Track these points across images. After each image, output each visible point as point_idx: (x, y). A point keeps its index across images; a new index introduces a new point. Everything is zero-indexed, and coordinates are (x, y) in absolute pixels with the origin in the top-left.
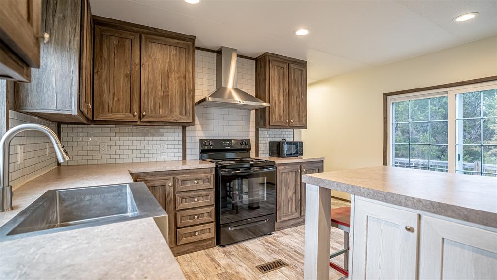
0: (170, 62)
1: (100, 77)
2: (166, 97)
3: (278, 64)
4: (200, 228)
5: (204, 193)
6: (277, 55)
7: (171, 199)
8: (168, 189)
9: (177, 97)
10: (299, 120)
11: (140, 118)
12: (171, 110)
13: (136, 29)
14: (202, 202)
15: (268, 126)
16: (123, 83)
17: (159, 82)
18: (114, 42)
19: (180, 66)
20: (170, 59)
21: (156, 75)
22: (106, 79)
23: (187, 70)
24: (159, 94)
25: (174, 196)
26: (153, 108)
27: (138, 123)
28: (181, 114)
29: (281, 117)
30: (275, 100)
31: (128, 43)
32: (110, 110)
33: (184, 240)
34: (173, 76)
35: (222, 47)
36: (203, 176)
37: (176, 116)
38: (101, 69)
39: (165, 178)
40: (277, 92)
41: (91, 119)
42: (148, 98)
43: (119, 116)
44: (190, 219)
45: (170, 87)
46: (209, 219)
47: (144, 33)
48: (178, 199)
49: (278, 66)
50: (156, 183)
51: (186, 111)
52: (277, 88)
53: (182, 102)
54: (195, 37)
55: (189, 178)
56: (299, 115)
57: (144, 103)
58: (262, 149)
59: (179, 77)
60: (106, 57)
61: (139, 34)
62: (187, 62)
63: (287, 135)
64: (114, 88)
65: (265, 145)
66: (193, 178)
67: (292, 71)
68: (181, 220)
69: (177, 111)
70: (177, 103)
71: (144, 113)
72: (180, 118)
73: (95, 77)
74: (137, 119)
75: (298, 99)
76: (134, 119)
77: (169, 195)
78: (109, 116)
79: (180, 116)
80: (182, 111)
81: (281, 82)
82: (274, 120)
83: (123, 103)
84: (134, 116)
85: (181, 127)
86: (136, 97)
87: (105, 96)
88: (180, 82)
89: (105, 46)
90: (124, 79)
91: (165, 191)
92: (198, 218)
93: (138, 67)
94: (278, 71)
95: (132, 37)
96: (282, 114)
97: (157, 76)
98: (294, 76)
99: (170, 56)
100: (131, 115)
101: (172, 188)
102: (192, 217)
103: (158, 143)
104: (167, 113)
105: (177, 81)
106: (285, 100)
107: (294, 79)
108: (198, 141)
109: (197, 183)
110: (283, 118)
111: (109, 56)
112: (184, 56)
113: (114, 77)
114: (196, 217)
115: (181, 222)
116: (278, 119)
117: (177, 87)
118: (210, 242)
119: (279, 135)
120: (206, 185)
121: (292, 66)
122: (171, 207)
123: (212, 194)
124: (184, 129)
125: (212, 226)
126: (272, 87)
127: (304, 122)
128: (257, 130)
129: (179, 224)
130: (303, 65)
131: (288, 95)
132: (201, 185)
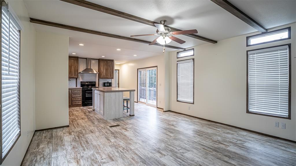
0: (72, 63)
3: (103, 61)
4: (78, 102)
6: (103, 59)
9: (74, 71)
10: (111, 76)
12: (72, 75)
14: (78, 96)
19: (74, 64)
23: (76, 65)
28: (75, 75)
29: (104, 76)
30: (102, 72)
34: (72, 67)
36: (79, 90)
45: (72, 69)
48: (72, 95)
52: (103, 68)
53: (75, 73)
54: (78, 56)
56: (111, 75)
58: (100, 84)
59: (74, 67)
62: (76, 63)
63: (109, 81)
66: (76, 90)
67: (108, 63)
77: (70, 94)
81: (104, 66)
94: (103, 63)
96: (104, 75)
101: (71, 92)
102: (76, 99)
106: (106, 71)
107: (109, 65)
108: (80, 82)
110: (105, 76)
116: (103, 76)
117: (74, 69)
118: (81, 105)
119: (106, 81)
120: (80, 92)
121: (108, 62)
122: (71, 97)
123: (81, 94)
124: (76, 79)
125: (81, 101)
126: (101, 68)
127: (112, 77)
128: (99, 79)
129: (73, 100)
130: (112, 61)
131: (107, 70)
132: (78, 92)
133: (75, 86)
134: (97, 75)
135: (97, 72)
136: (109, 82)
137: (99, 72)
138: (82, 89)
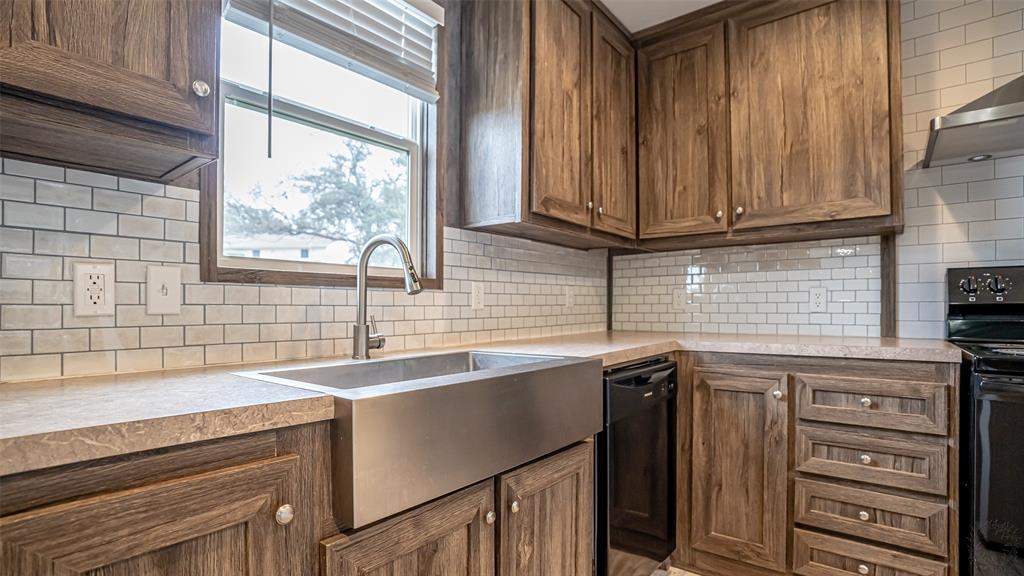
0: (808, 59)
1: (649, 150)
2: (799, 154)
4: (882, 556)
5: (904, 445)
7: (780, 434)
8: (772, 404)
9: (836, 149)
11: (730, 223)
12: (816, 190)
13: (716, 15)
14: (893, 472)
16: (693, 152)
17: (778, 123)
18: (671, 66)
19: (841, 54)
20: (809, 48)
21: (769, 107)
22: (661, 151)
24: (780, 152)
25: (792, 430)
26: (763, 194)
27: (729, 236)
28: (849, 194)
31: (699, 55)
32: (669, 215)
34: (819, 92)
36: (898, 385)
37: (834, 203)
38: (651, 133)
39: (765, 373)
41: (634, 237)
42: (750, 171)
43: (686, 225)
45: (812, 127)
46: (926, 544)
47: (732, 15)
48: (803, 443)
50: (741, 384)
51: (867, 185)
53: (853, 159)
55: (842, 384)
57: (740, 184)
59: (839, 89)
60: (659, 106)
61: (721, 24)
64: (675, 168)
66: (857, 387)
68: (810, 506)
69: (834, 186)
70: (834, 167)
71: (740, 210)
72: (845, 209)
73: (642, 152)
74: (723, 226)
76: (718, 228)
77: (774, 422)
78: (667, 228)
79: (846, 202)
80: (853, 183)
83: (693, 195)
84: (717, 220)
85: (877, 238)
86: (721, 174)
87: (660, 186)
88: (844, 104)
89: (656, 83)
90: (695, 140)
91: (764, 408)
92: (874, 520)
93: (723, 101)
95: (706, 39)
97: (773, 105)
99: (809, 39)
100: (709, 219)
101: (784, 406)
102: (849, 508)
103: (803, 286)
104: (803, 199)
105: (833, 102)
109: (874, 406)
111: (664, 103)
113: (674, 144)
114: (865, 514)
115: (808, 511)
120: (915, 421)
122: (781, 458)
124: (888, 239)
129: (801, 515)
132: (894, 416)
133: (876, 331)
138: (953, 379)
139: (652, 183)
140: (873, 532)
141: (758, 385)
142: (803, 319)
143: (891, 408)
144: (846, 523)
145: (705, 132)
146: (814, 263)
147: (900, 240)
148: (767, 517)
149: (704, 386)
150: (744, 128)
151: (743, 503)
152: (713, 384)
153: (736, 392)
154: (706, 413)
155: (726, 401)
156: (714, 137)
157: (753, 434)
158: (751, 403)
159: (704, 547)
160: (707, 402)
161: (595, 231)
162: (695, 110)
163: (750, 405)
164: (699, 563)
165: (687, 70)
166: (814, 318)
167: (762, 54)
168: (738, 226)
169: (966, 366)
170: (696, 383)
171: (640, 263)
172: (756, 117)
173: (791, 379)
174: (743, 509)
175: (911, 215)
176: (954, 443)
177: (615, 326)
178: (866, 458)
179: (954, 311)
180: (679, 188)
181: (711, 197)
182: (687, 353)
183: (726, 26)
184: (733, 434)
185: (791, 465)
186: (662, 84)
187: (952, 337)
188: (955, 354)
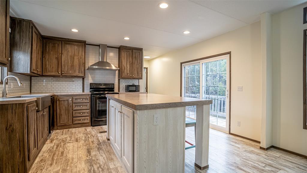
0: (75, 52)
1: (45, 59)
2: (72, 66)
3: (126, 50)
4: (83, 118)
5: (85, 104)
6: (126, 46)
7: (71, 105)
8: (70, 101)
9: (78, 66)
10: (138, 75)
11: (61, 74)
12: (75, 71)
13: (60, 39)
14: (84, 108)
15: (121, 78)
16: (55, 61)
17: (70, 60)
18: (51, 45)
19: (79, 53)
20: (75, 51)
22: (48, 60)
23: (82, 55)
24: (70, 65)
25: (72, 105)
26: (67, 70)
27: (61, 76)
28: (79, 73)
29: (128, 74)
30: (125, 66)
31: (57, 45)
32: (49, 71)
33: (76, 122)
34: (76, 58)
35: (100, 44)
36: (85, 97)
37: (77, 74)
38: (46, 56)
39: (68, 97)
40: (126, 63)
41: (41, 75)
42: (65, 67)
43: (53, 74)
44: (79, 114)
45: (74, 62)
46: (88, 115)
47: (63, 41)
48: (74, 106)
49: (126, 51)
50: (65, 99)
51: (81, 72)
52: (126, 61)
53: (80, 68)
54: (86, 41)
55: (79, 98)
56: (138, 73)
57: (63, 68)
58: (122, 88)
59: (78, 58)
62: (82, 51)
63: (136, 82)
64: (51, 63)
65: (123, 87)
66: (81, 98)
67: (134, 53)
68: (75, 114)
69: (77, 71)
70: (77, 68)
71: (63, 73)
73: (44, 59)
74: (60, 75)
75: (137, 66)
76: (59, 75)
77: (70, 104)
78: (49, 74)
80: (80, 71)
81: (128, 58)
82: (124, 75)
83: (54, 69)
84: (59, 74)
85: (82, 78)
86: (60, 66)
87: (47, 66)
88: (79, 60)
89: (47, 47)
90: (55, 60)
91: (68, 102)
92: (82, 114)
93: (61, 54)
94: (127, 53)
95: (58, 43)
96: (128, 72)
97: (69, 57)
98: (135, 55)
99: (75, 49)
100: (57, 73)
101: (71, 101)
102: (80, 113)
103: (72, 85)
104: (73, 72)
105: (77, 59)
106: (130, 66)
107: (135, 57)
109: (82, 100)
110: (129, 74)
111: (49, 51)
112: (81, 49)
113: (51, 59)
114: (81, 113)
116: (126, 74)
117: (78, 62)
118: (88, 124)
119: (131, 82)
120: (87, 101)
121: (134, 51)
123: (89, 105)
124: (83, 79)
125: (89, 118)
126: (123, 61)
127: (140, 76)
128: (119, 80)
129: (74, 116)
130: (140, 50)
131: (132, 64)
132: (84, 101)
133: (82, 91)
134: (117, 72)
135: (116, 67)
136: (136, 84)
137: (119, 67)
138: (90, 95)
139: (46, 65)
140: (82, 115)
141: (67, 99)
142: (72, 90)
143: (84, 100)
144: (80, 115)
145: (57, 58)
146: (73, 81)
147: (85, 79)
148: (69, 117)
149: (59, 100)
150: (64, 60)
151: (65, 116)
152: (60, 99)
153: (64, 100)
154: (59, 104)
155: (63, 102)
156: (59, 60)
157: (67, 106)
158: (67, 102)
159: (59, 125)
160: (59, 102)
161: (37, 74)
162: (55, 54)
163: (66, 102)
164: (59, 128)
165: (54, 47)
166: (73, 90)
167: (67, 49)
168: (63, 75)
169: (91, 94)
170: (57, 100)
171: (39, 79)
172: (66, 58)
173: (72, 98)
174: (66, 117)
175: (86, 76)
176: (90, 103)
177: (32, 92)
178: (82, 106)
179: (91, 88)
180: (52, 67)
181: (58, 70)
182: (55, 95)
183: (62, 42)
184: (64, 107)
185: (72, 110)
186: (49, 47)
187: (90, 91)
188: (90, 93)
